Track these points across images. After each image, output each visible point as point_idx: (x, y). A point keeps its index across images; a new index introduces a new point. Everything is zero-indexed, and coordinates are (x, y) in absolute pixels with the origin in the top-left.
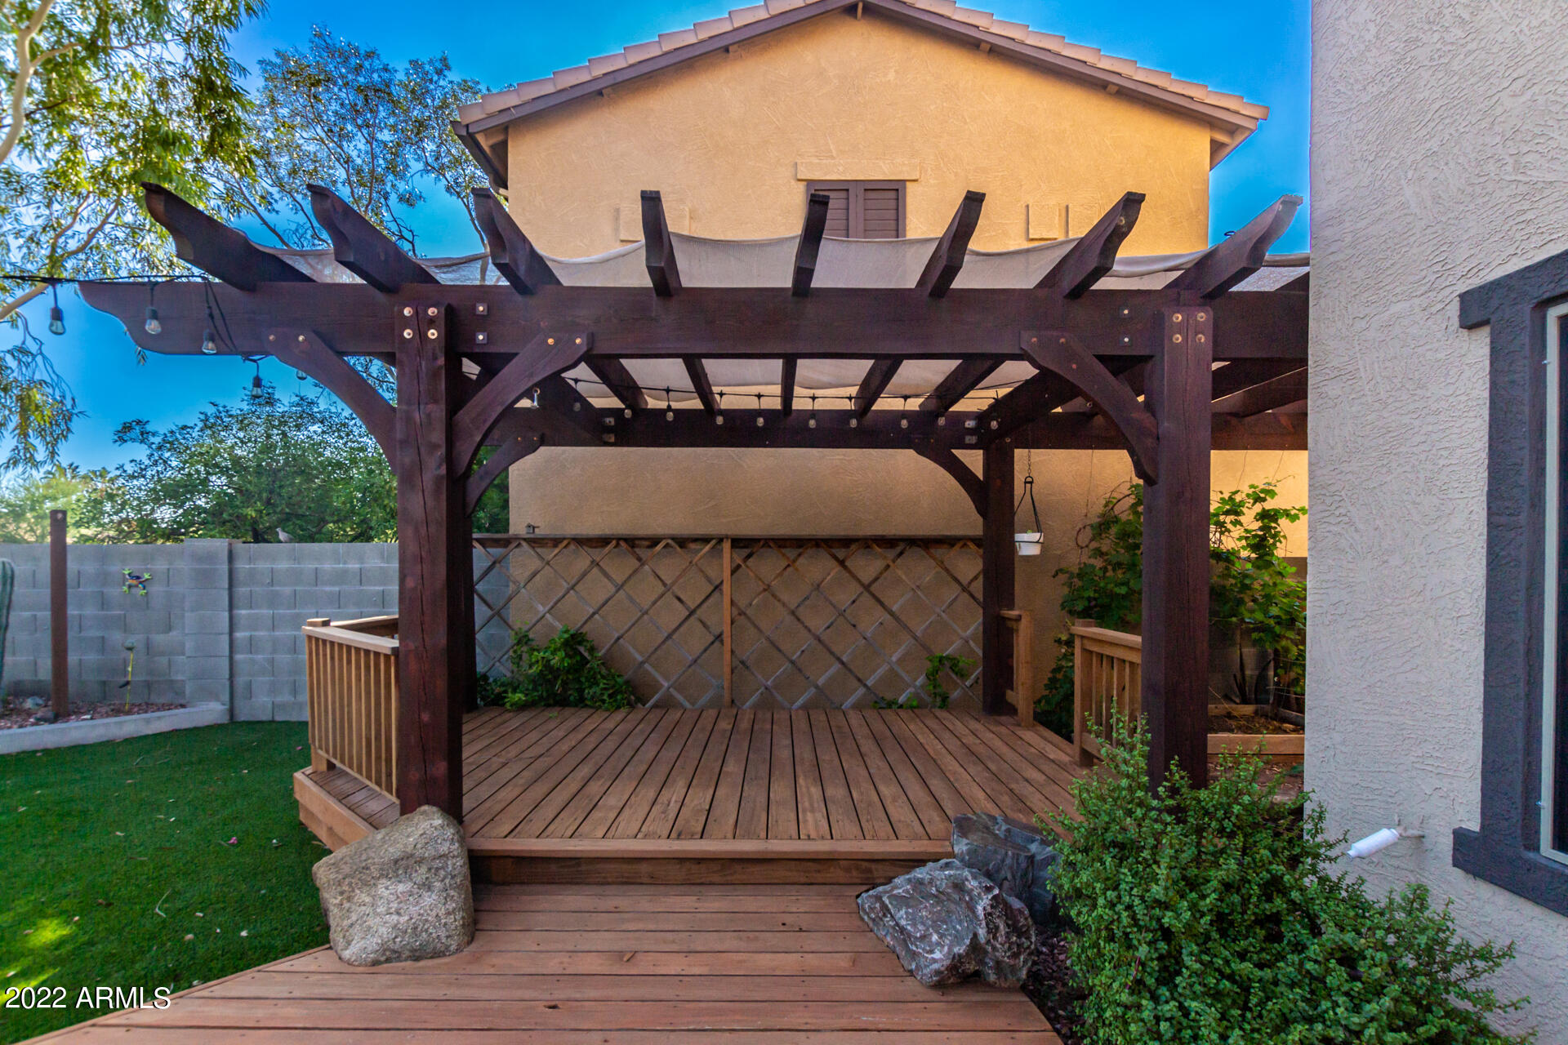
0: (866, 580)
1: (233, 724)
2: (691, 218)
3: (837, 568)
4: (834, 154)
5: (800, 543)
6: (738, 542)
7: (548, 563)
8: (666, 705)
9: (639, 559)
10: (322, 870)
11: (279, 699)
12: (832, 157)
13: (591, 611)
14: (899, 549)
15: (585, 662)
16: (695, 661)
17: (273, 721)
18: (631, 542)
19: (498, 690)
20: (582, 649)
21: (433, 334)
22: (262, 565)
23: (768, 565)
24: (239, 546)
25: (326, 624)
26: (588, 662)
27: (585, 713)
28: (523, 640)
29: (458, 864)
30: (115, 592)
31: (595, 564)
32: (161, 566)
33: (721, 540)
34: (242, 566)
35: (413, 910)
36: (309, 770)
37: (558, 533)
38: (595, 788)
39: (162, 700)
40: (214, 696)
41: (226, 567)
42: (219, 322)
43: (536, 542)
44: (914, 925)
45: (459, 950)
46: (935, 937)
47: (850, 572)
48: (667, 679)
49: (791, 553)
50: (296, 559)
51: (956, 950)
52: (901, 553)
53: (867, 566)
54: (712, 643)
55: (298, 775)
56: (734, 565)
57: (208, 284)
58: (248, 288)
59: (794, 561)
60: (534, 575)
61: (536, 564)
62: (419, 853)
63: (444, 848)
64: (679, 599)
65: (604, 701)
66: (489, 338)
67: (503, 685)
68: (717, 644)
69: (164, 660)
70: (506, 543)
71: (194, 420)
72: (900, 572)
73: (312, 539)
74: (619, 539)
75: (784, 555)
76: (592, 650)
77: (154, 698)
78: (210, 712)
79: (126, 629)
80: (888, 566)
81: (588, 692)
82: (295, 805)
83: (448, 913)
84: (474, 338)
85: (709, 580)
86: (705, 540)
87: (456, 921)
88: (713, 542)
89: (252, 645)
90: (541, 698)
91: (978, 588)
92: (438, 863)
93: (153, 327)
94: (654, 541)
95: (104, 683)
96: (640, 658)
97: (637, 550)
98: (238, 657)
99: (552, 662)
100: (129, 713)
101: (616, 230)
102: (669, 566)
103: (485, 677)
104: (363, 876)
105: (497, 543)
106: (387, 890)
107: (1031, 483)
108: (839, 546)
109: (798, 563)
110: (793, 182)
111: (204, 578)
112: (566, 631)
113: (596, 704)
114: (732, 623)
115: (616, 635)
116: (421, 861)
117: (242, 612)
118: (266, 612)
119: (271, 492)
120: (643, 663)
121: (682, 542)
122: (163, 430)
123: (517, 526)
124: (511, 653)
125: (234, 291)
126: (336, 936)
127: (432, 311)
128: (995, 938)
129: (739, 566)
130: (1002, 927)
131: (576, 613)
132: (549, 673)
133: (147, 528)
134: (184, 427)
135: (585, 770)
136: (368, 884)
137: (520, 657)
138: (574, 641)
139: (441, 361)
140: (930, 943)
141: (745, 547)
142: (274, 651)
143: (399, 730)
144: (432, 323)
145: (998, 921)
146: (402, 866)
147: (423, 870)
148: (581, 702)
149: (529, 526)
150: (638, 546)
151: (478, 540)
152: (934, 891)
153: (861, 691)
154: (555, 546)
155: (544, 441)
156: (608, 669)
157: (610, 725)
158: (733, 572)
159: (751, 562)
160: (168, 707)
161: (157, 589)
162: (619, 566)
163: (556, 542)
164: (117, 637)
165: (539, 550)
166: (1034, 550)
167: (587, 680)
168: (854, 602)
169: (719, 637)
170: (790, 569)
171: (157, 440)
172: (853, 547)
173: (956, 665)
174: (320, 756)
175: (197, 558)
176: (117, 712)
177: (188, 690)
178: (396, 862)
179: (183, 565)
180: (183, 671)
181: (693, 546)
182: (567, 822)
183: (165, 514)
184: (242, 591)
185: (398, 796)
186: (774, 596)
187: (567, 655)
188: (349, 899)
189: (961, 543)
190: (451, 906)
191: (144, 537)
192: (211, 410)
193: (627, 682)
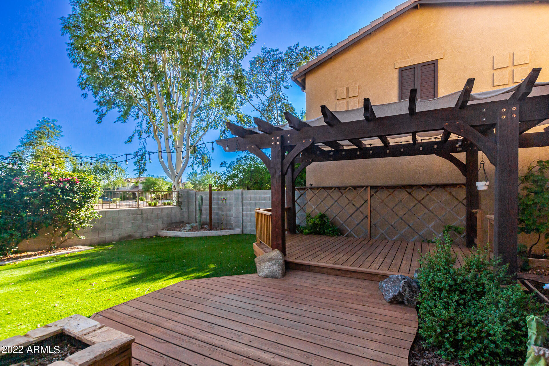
0: (420, 199)
1: (242, 234)
2: (359, 88)
3: (408, 195)
4: (409, 57)
5: (395, 187)
6: (372, 188)
7: (315, 194)
8: (348, 236)
9: (342, 193)
10: (256, 259)
11: (252, 229)
12: (409, 58)
13: (327, 208)
14: (433, 188)
15: (325, 222)
16: (359, 224)
17: (251, 234)
18: (339, 188)
19: (302, 229)
20: (325, 219)
21: (278, 143)
22: (248, 196)
23: (383, 195)
24: (244, 191)
25: (259, 209)
26: (326, 223)
27: (324, 236)
28: (309, 216)
29: (281, 261)
30: (220, 202)
31: (328, 194)
32: (228, 196)
33: (367, 187)
34: (244, 196)
35: (272, 268)
36: (256, 243)
37: (319, 186)
38: (319, 253)
39: (229, 228)
40: (239, 227)
41: (241, 196)
42: (238, 145)
43: (312, 189)
44: (386, 288)
45: (280, 278)
46: (391, 291)
47: (413, 196)
48: (350, 229)
49: (391, 190)
50: (255, 194)
51: (395, 294)
52: (433, 190)
53: (420, 194)
54: (364, 218)
55: (254, 244)
56: (371, 195)
57: (236, 138)
58: (243, 137)
59: (392, 193)
60: (312, 198)
61: (312, 195)
62: (274, 257)
63: (279, 257)
64: (354, 205)
65: (330, 234)
66: (290, 142)
67: (303, 228)
68: (366, 219)
69: (229, 218)
70: (304, 189)
71: (235, 160)
72: (432, 197)
73: (260, 189)
74: (335, 187)
75: (389, 191)
76: (328, 219)
77: (227, 227)
78: (238, 231)
79: (222, 211)
80: (428, 194)
81: (326, 231)
82: (253, 251)
83: (279, 270)
84: (287, 142)
85: (363, 199)
86: (362, 187)
87: (280, 272)
88: (365, 187)
89: (246, 216)
90: (313, 232)
91: (464, 202)
92: (277, 260)
93: (227, 149)
94: (346, 188)
95: (218, 223)
96: (342, 222)
97: (341, 190)
98: (244, 218)
99: (316, 222)
100: (223, 230)
101: (336, 96)
102: (351, 195)
103: (299, 226)
104: (263, 261)
105: (302, 189)
106: (268, 264)
107: (484, 163)
108: (408, 188)
109: (393, 194)
110: (394, 70)
111: (237, 199)
112: (320, 214)
113: (327, 234)
114: (371, 212)
115: (335, 215)
116: (274, 259)
117: (244, 207)
118: (249, 207)
119: (251, 177)
120: (342, 224)
121: (355, 188)
122: (229, 163)
123: (308, 185)
124: (306, 219)
125: (241, 138)
126: (258, 272)
127: (278, 138)
128: (405, 291)
129: (373, 195)
130: (407, 289)
131: (323, 209)
132: (315, 225)
133: (226, 187)
134: (233, 162)
135: (318, 249)
136: (264, 262)
137: (308, 220)
138: (322, 216)
139: (280, 149)
140: (389, 292)
141: (375, 189)
142: (251, 217)
143: (272, 232)
144: (278, 140)
145: (406, 287)
146: (270, 260)
147: (274, 261)
148: (324, 234)
149: (310, 184)
150: (341, 189)
151: (297, 188)
152: (392, 280)
153: (417, 236)
154: (317, 190)
155: (313, 161)
156: (332, 225)
157: (330, 240)
158: (371, 197)
159: (378, 193)
160: (230, 229)
161: (228, 201)
162: (336, 195)
163: (318, 188)
164: (220, 212)
165: (313, 191)
166: (485, 188)
167: (326, 228)
168: (414, 206)
169: (366, 216)
170: (391, 196)
171: (228, 165)
172: (414, 188)
173: (457, 229)
174: (259, 240)
175: (235, 194)
176: (221, 229)
177: (234, 225)
178: (269, 259)
179: (233, 196)
180: (233, 221)
181: (358, 189)
182: (309, 258)
183: (229, 184)
184: (244, 202)
185: (272, 247)
186: (385, 204)
187: (320, 220)
188: (260, 265)
189: (459, 186)
190: (279, 269)
191: (225, 189)
192: (239, 157)
193: (338, 229)
